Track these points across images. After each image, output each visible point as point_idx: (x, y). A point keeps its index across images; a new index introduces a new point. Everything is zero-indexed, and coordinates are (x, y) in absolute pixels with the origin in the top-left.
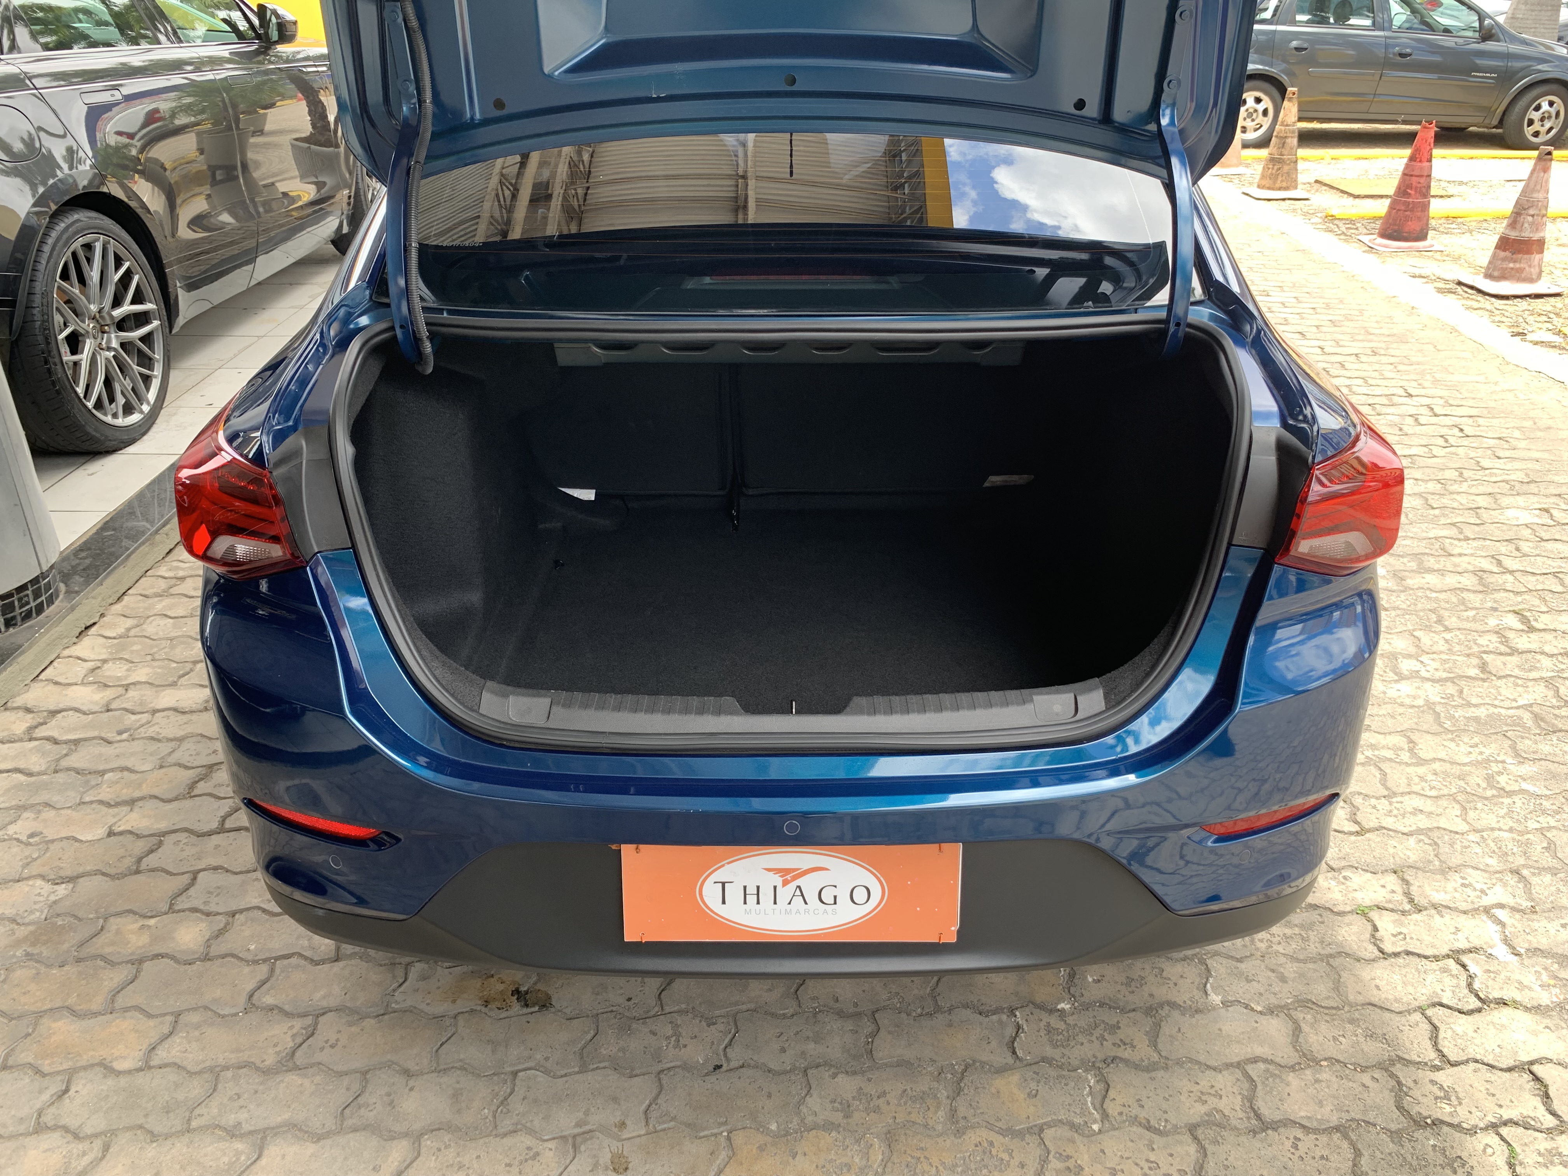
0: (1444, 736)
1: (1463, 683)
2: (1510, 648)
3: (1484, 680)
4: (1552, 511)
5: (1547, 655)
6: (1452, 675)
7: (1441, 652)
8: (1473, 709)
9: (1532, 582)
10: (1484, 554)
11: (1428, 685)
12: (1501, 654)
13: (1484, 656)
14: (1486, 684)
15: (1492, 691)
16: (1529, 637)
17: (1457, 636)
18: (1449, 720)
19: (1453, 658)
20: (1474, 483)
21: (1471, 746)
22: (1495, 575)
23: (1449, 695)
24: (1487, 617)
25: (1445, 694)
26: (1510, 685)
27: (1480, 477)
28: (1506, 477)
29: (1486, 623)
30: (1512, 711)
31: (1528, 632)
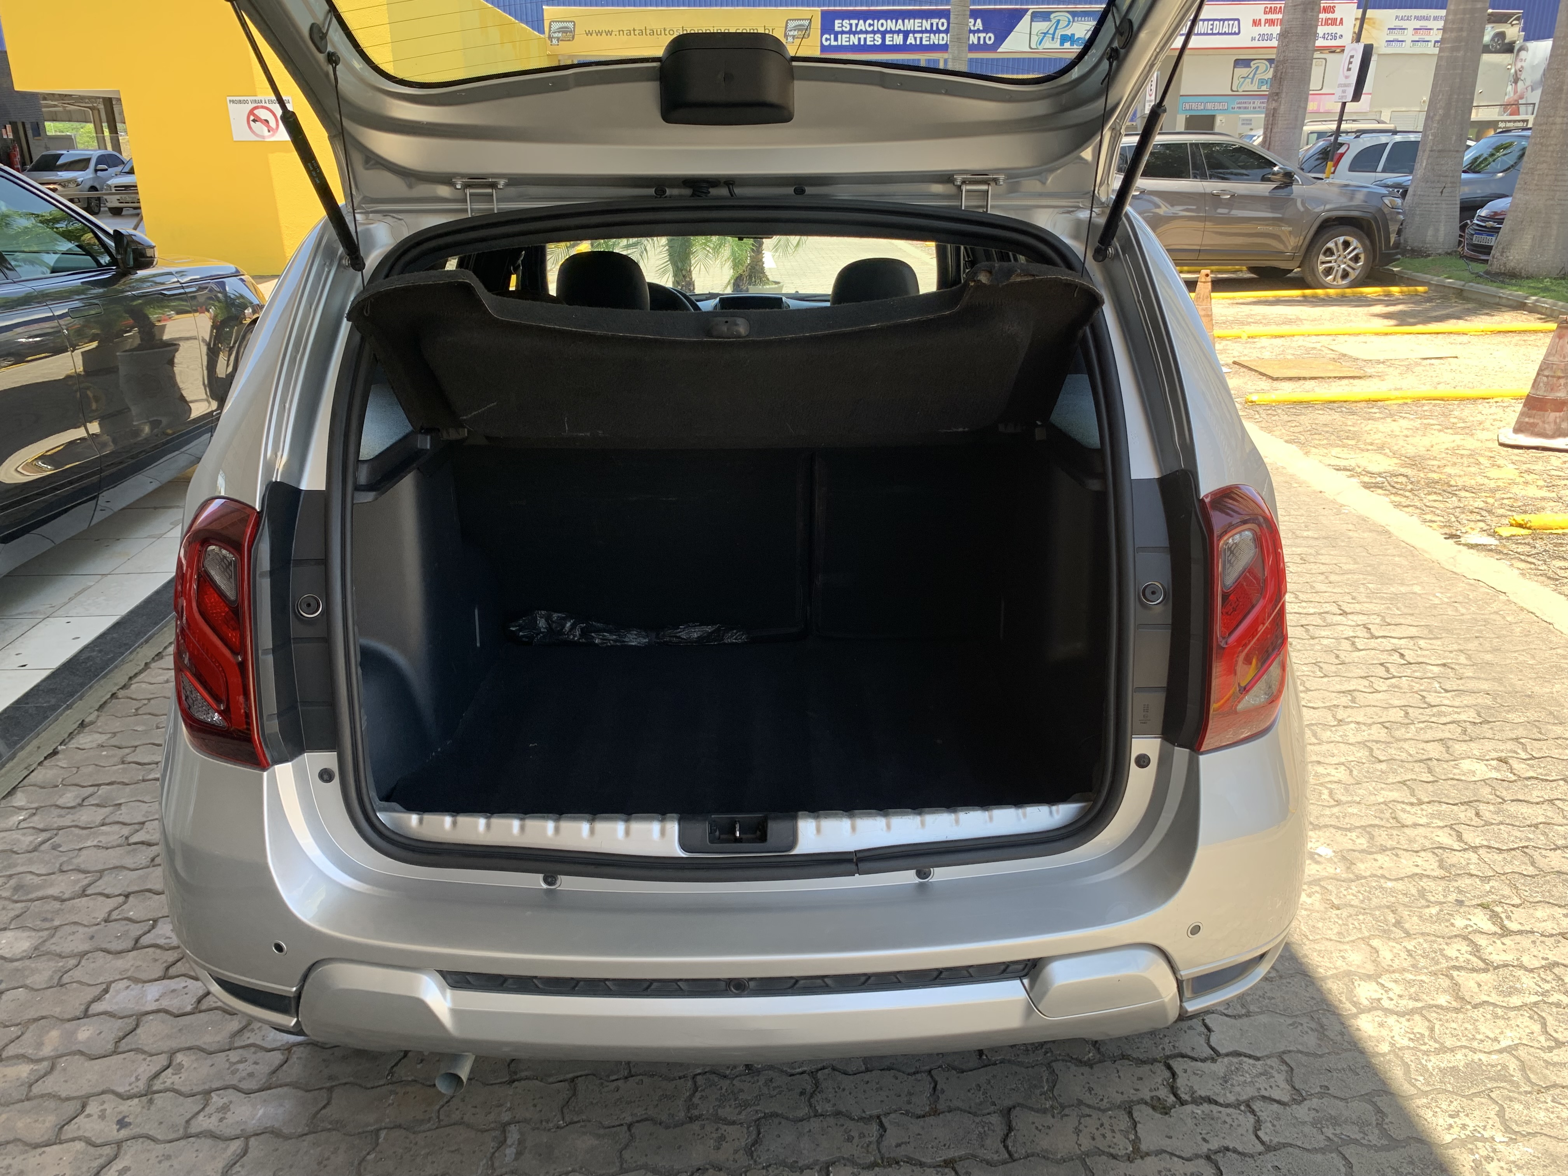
0: (1418, 1101)
1: (1433, 1016)
2: (1483, 960)
3: (1457, 1010)
4: (1510, 761)
5: (1526, 969)
6: (1420, 1005)
7: (1404, 970)
8: (1448, 1056)
9: (1499, 862)
10: (1441, 824)
11: (1392, 1020)
12: (1474, 970)
13: (1455, 973)
14: (1461, 1016)
15: (1470, 1027)
16: (1503, 944)
17: (1420, 944)
18: (1421, 1075)
19: (1418, 978)
20: (1422, 725)
21: (1451, 1116)
22: (1456, 853)
23: (1418, 1036)
24: (1452, 915)
25: (1413, 1033)
26: (1489, 1016)
27: (1427, 718)
28: (1456, 717)
29: (1453, 925)
30: (1494, 1057)
31: (1501, 936)
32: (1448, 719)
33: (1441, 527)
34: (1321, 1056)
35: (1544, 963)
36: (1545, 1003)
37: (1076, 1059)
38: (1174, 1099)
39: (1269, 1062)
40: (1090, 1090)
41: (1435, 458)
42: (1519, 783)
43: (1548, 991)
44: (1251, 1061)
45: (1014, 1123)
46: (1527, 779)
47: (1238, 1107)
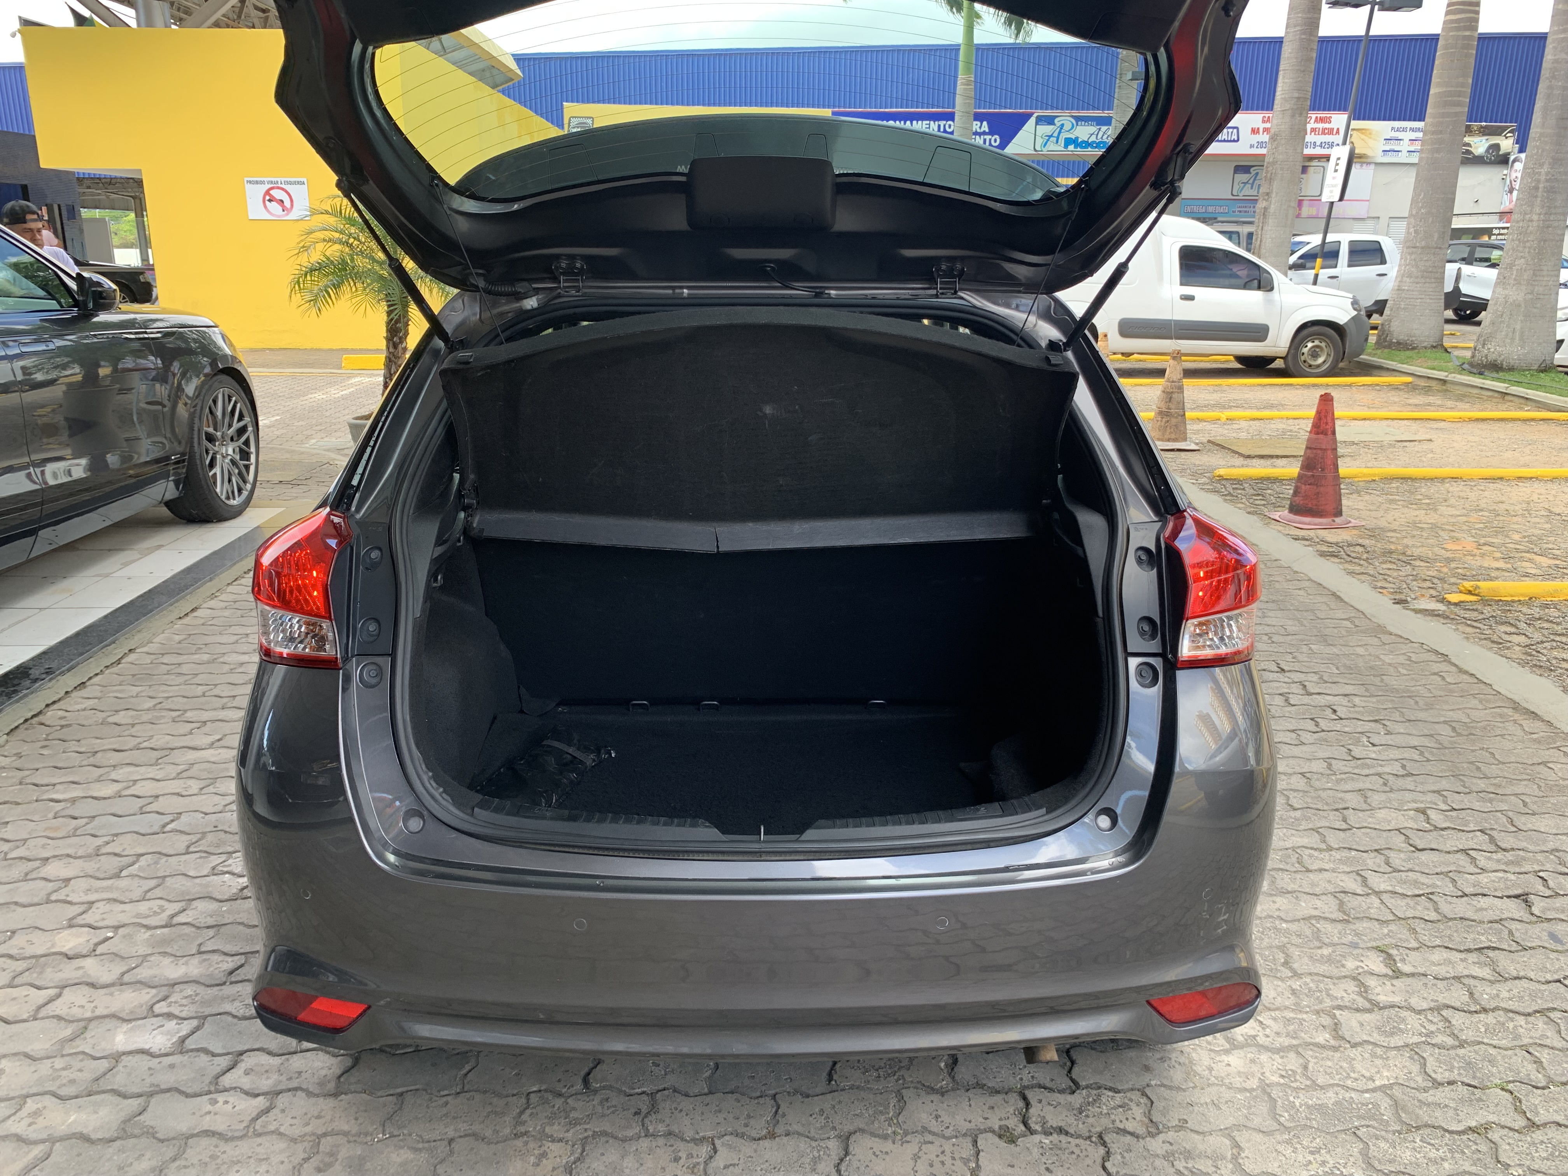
0: (1279, 1137)
1: (1309, 1054)
2: (1370, 1001)
3: (1335, 1049)
4: (1429, 812)
5: (1413, 1010)
6: (1295, 1042)
7: (1286, 1008)
8: (1319, 1093)
9: (1401, 907)
10: (1348, 870)
11: (1264, 1057)
12: (1358, 1010)
13: (1337, 1013)
14: (1337, 1055)
15: (1345, 1065)
16: (1393, 985)
17: (1306, 984)
18: (1287, 1111)
19: (1300, 1016)
20: (1343, 776)
21: (1312, 1153)
22: (1358, 897)
23: (1290, 1073)
24: (1344, 957)
25: (1286, 1070)
26: (1367, 1055)
27: (1350, 770)
28: (1380, 770)
29: (1343, 966)
30: (1367, 1095)
31: (1392, 978)
32: (1372, 771)
33: (1392, 593)
34: (1184, 1090)
35: (1432, 1005)
36: (1429, 1044)
37: (928, 1087)
38: (1023, 1128)
39: (1128, 1094)
40: (937, 1117)
41: (1395, 531)
42: (1435, 833)
43: (1432, 1032)
44: (1110, 1094)
45: (851, 1148)
46: (1443, 829)
47: (1090, 1137)
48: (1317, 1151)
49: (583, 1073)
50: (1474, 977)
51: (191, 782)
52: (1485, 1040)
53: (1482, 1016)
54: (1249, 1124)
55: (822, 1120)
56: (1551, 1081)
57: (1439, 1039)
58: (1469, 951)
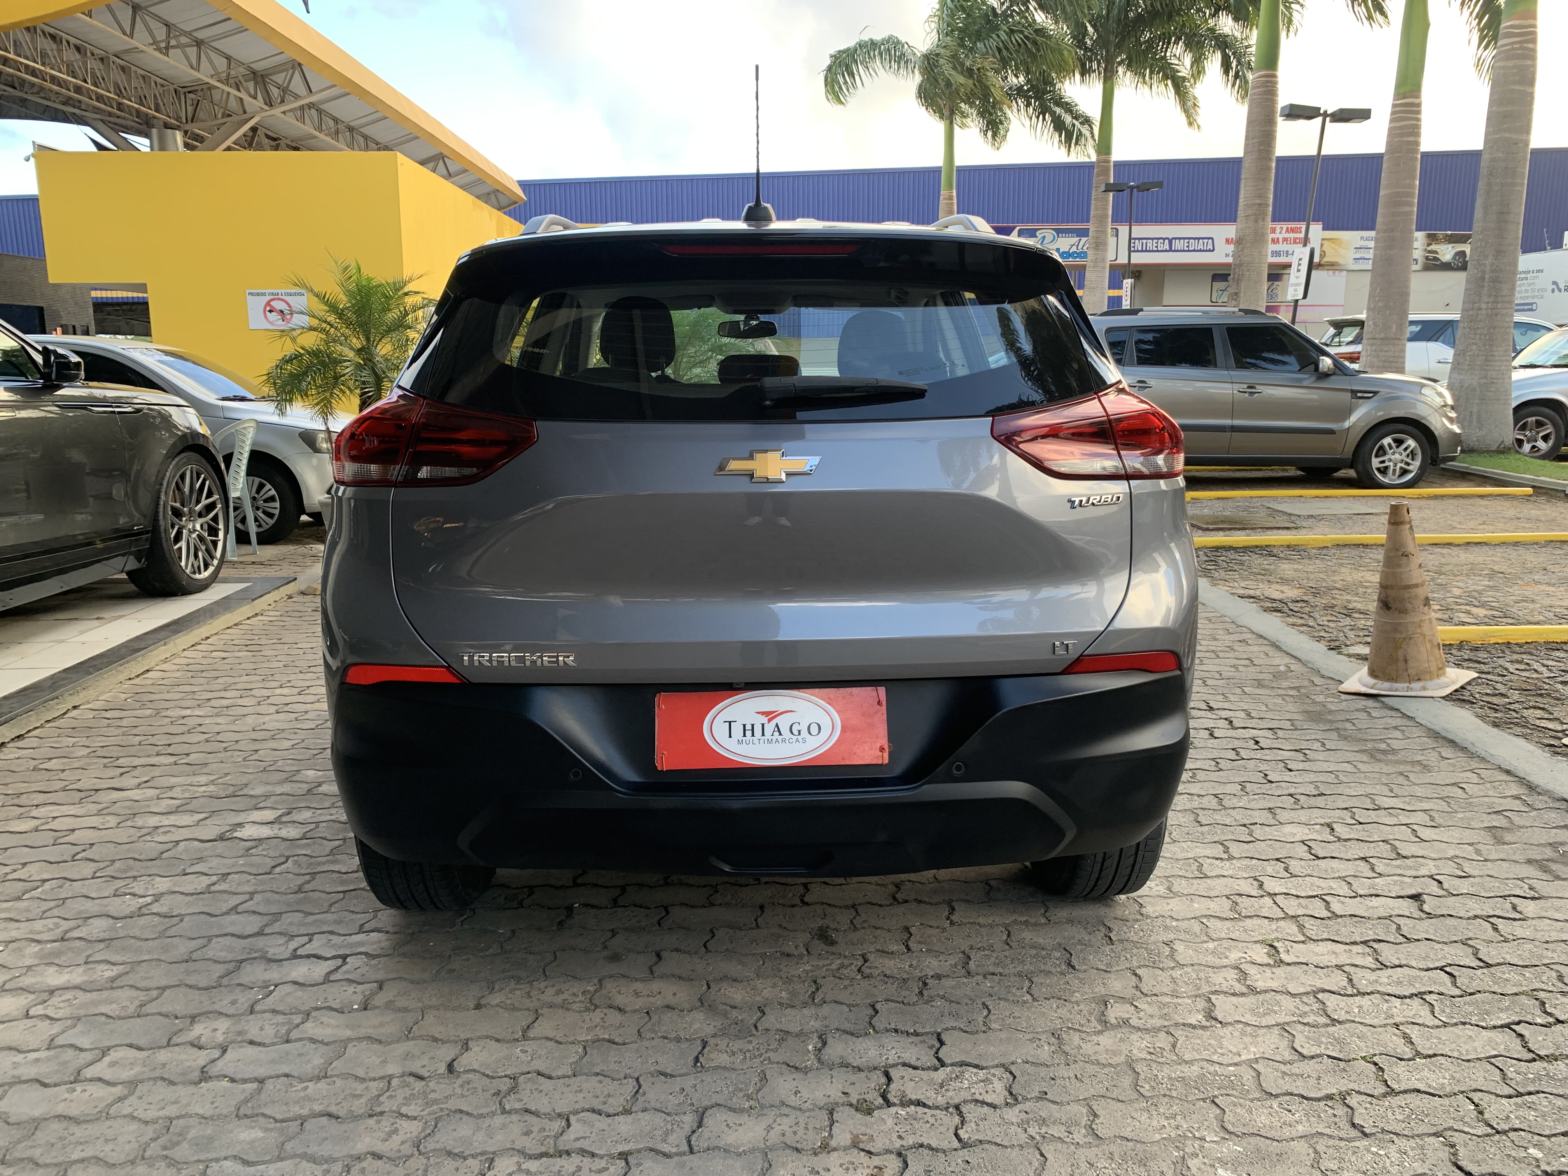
0: (1136, 1105)
1: (1178, 1033)
2: (1247, 987)
3: (1205, 1028)
4: (1335, 826)
5: (1290, 994)
6: (1166, 1024)
7: (1163, 994)
8: (1183, 1067)
9: (1292, 907)
10: (1246, 876)
11: (1136, 1036)
12: (1234, 994)
13: (1214, 997)
14: (1207, 1034)
15: (1213, 1042)
16: (1273, 973)
17: (1187, 973)
18: (1148, 1083)
19: (1176, 1001)
20: (1255, 797)
21: (1167, 1118)
22: (1252, 899)
23: (1158, 1049)
24: (1229, 950)
25: (1154, 1047)
26: (1236, 1034)
27: (1264, 791)
28: (1292, 791)
29: (1227, 957)
30: (1232, 1068)
31: (1274, 966)
32: (1284, 792)
33: (1328, 641)
34: (1050, 1066)
35: (1309, 989)
36: (1300, 1022)
37: (792, 1066)
38: (882, 1102)
39: (992, 1071)
40: (797, 1093)
41: (1340, 589)
42: (1338, 843)
43: (1306, 1013)
44: (975, 1070)
45: (706, 1121)
46: (1346, 840)
47: (947, 1109)
48: (1174, 1117)
49: (449, 1059)
50: (1356, 966)
51: (108, 818)
52: (1357, 1020)
53: (1358, 999)
54: (1109, 1094)
55: (682, 1098)
56: (1418, 1054)
57: (1310, 1019)
58: (1354, 943)
